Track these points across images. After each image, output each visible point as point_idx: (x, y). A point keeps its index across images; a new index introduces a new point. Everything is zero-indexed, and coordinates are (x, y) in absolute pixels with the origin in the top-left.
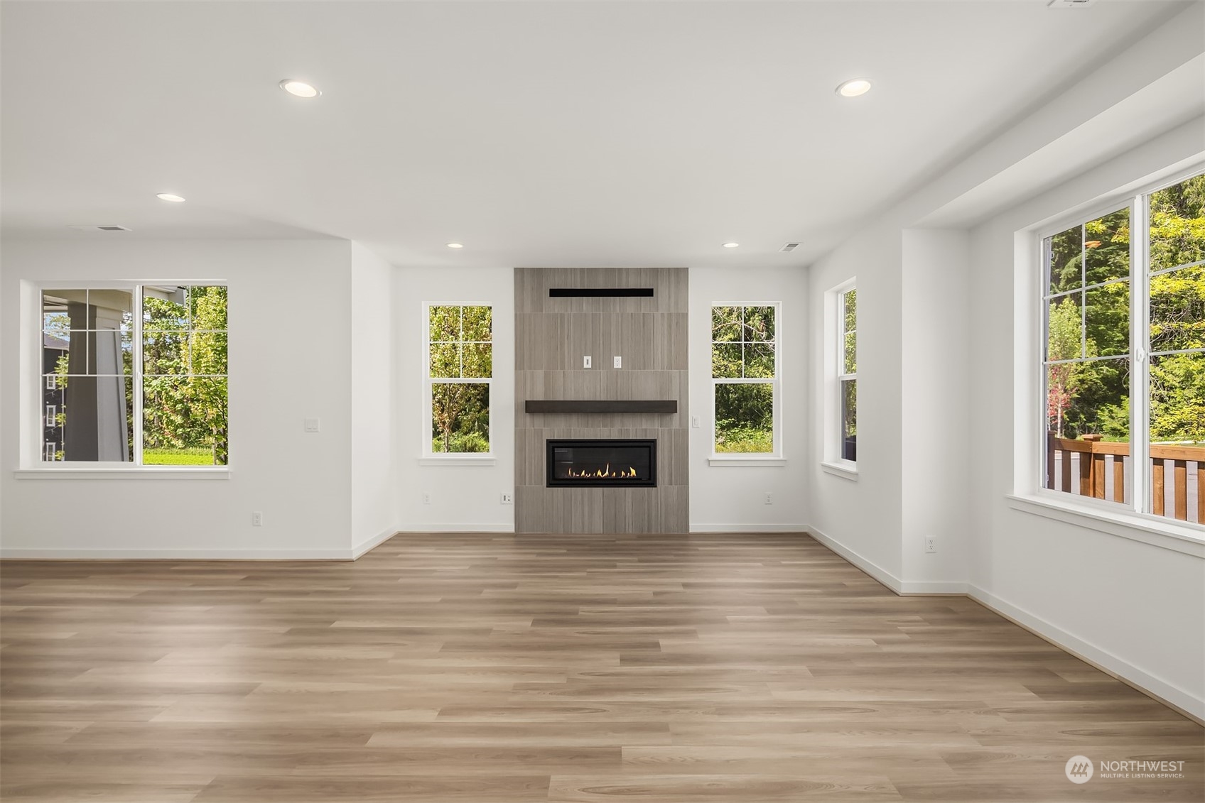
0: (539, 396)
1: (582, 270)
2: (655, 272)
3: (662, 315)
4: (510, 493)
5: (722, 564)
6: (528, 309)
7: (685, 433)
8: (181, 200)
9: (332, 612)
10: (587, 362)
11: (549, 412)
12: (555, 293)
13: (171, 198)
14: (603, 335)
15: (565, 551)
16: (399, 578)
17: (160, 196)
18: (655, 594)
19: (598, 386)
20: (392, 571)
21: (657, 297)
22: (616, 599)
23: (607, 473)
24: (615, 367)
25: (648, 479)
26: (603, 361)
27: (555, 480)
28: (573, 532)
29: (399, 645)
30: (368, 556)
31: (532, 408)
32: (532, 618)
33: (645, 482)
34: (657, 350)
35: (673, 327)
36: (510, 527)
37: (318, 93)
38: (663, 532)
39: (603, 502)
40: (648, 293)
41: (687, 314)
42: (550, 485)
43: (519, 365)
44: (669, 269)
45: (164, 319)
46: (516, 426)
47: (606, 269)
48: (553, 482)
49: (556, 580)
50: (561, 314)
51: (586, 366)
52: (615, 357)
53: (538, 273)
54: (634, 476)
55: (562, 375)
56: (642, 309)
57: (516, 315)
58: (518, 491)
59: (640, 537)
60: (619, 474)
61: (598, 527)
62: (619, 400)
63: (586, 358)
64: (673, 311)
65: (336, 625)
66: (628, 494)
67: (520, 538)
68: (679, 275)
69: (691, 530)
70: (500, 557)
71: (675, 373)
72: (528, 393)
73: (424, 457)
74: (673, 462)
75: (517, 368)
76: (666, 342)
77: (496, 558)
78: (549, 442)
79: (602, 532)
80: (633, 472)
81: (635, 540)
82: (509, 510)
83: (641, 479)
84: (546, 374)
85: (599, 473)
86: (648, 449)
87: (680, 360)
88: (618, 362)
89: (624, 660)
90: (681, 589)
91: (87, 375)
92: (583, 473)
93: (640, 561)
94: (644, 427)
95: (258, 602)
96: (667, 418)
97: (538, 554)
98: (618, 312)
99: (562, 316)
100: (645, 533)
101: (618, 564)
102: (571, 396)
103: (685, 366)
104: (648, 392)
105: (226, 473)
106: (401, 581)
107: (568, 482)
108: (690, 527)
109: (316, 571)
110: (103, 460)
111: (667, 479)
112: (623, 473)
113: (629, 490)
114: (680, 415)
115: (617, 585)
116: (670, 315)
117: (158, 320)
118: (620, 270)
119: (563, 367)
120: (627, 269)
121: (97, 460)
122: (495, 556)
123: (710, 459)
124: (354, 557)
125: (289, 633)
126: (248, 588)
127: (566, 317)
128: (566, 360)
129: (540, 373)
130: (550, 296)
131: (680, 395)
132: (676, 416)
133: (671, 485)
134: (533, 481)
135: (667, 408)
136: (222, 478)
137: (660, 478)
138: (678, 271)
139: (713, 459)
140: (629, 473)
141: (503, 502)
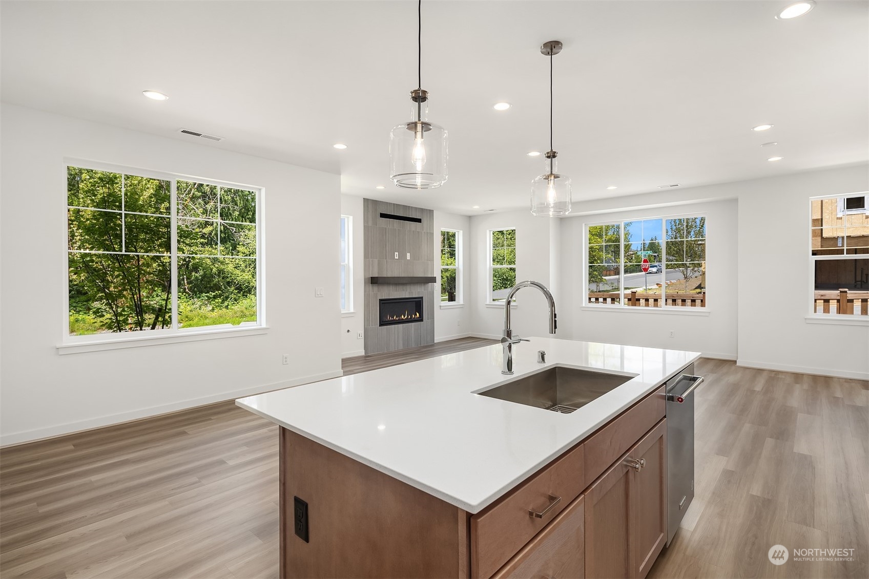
0: (377, 274)
1: (394, 204)
2: (422, 210)
3: (425, 232)
4: (362, 332)
6: (370, 224)
7: (433, 293)
10: (396, 255)
12: (383, 216)
14: (403, 242)
19: (401, 269)
21: (423, 223)
23: (406, 316)
24: (407, 258)
26: (403, 255)
31: (374, 281)
33: (418, 320)
34: (423, 251)
35: (428, 240)
36: (362, 352)
38: (425, 344)
39: (403, 332)
40: (419, 221)
41: (433, 232)
42: (381, 325)
43: (366, 256)
44: (427, 209)
46: (365, 292)
47: (404, 206)
48: (382, 323)
51: (396, 258)
52: (407, 254)
53: (375, 204)
54: (418, 316)
55: (386, 263)
56: (417, 228)
57: (365, 227)
58: (365, 331)
60: (411, 316)
61: (401, 347)
62: (409, 276)
63: (396, 253)
64: (428, 230)
66: (413, 326)
68: (431, 212)
69: (435, 342)
71: (429, 263)
72: (370, 272)
74: (429, 308)
75: (366, 258)
76: (426, 247)
78: (380, 301)
82: (362, 342)
84: (379, 262)
85: (403, 317)
86: (420, 303)
87: (431, 256)
88: (408, 256)
92: (395, 317)
94: (418, 291)
96: (426, 286)
98: (408, 229)
99: (385, 228)
100: (419, 345)
102: (389, 275)
103: (433, 259)
104: (420, 274)
107: (388, 323)
108: (435, 340)
111: (427, 317)
113: (413, 324)
116: (427, 233)
118: (409, 207)
119: (386, 259)
120: (411, 207)
127: (387, 230)
128: (387, 254)
129: (376, 261)
130: (380, 217)
131: (431, 274)
132: (429, 285)
133: (428, 320)
134: (373, 324)
137: (424, 316)
138: (430, 210)
139: (442, 305)
140: (416, 315)
141: (359, 337)
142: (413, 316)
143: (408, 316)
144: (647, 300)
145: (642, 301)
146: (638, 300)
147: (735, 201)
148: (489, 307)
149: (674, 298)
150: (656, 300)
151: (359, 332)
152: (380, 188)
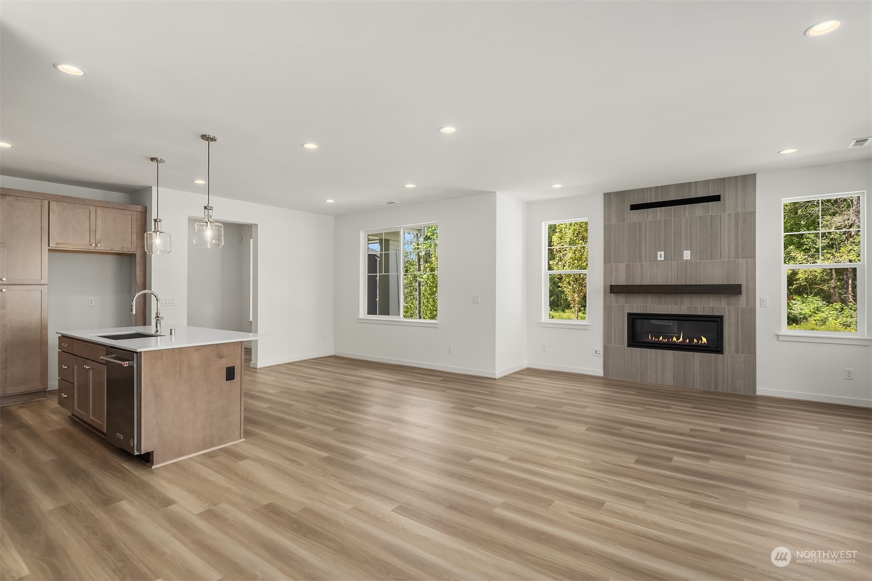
0: (622, 281)
1: (657, 188)
2: (723, 181)
3: (729, 215)
4: (600, 349)
5: (777, 422)
6: (613, 221)
7: (753, 311)
8: (414, 186)
9: (476, 402)
10: (661, 255)
11: (628, 293)
12: (634, 207)
13: (410, 186)
14: (674, 235)
15: (635, 393)
16: (517, 392)
17: (406, 186)
18: (691, 430)
19: (670, 274)
20: (515, 387)
21: (724, 201)
22: (656, 427)
23: (681, 339)
24: (685, 258)
25: (716, 347)
26: (674, 255)
27: (635, 340)
28: (648, 381)
29: (503, 424)
30: (506, 378)
31: (615, 290)
32: (587, 426)
33: (713, 349)
34: (724, 244)
35: (740, 225)
36: (598, 372)
37: (456, 130)
38: (730, 392)
39: (674, 362)
40: (717, 198)
41: (755, 212)
42: (629, 345)
43: (607, 260)
44: (736, 177)
45: (429, 241)
46: (605, 303)
47: (677, 185)
48: (632, 344)
49: (617, 409)
50: (639, 222)
51: (659, 259)
52: (685, 252)
53: (621, 195)
54: (705, 343)
55: (640, 266)
56: (710, 211)
57: (605, 226)
58: (606, 348)
59: (704, 392)
60: (692, 340)
62: (688, 284)
63: (659, 253)
64: (740, 210)
65: (476, 408)
66: (697, 358)
67: (606, 381)
68: (747, 181)
69: (758, 393)
70: (585, 390)
71: (742, 261)
72: (613, 279)
73: (543, 321)
74: (740, 334)
75: (605, 262)
76: (732, 237)
77: (582, 390)
78: (629, 315)
79: (672, 384)
80: (704, 340)
81: (700, 394)
82: (600, 360)
83: (709, 347)
84: (628, 267)
85: (675, 339)
86: (716, 323)
87: (748, 250)
88: (687, 255)
89: (637, 462)
90: (718, 431)
91: (383, 274)
92: (661, 338)
93: (693, 408)
94: (711, 305)
95: (444, 391)
96: (733, 299)
97: (613, 392)
98: (688, 216)
99: (640, 223)
100: (713, 390)
101: (673, 407)
102: (647, 281)
103: (753, 255)
104: (716, 277)
105: (436, 324)
106: (518, 393)
107: (647, 345)
108: (757, 390)
109: (475, 382)
110: (392, 315)
111: (733, 348)
112: (695, 340)
113: (697, 355)
114: (747, 296)
115: (663, 419)
116: (737, 214)
117: (426, 242)
118: (689, 184)
119: (640, 261)
120: (696, 183)
121: (389, 315)
122: (581, 389)
123: (779, 334)
124: (497, 377)
125: (453, 408)
126: (442, 385)
127: (643, 225)
128: (643, 255)
129: (623, 266)
130: (631, 210)
131: (747, 280)
132: (743, 298)
133: (738, 353)
134: (617, 342)
135: (733, 290)
136: (434, 326)
137: (727, 347)
138: (745, 177)
141: (595, 355)
151: (597, 349)
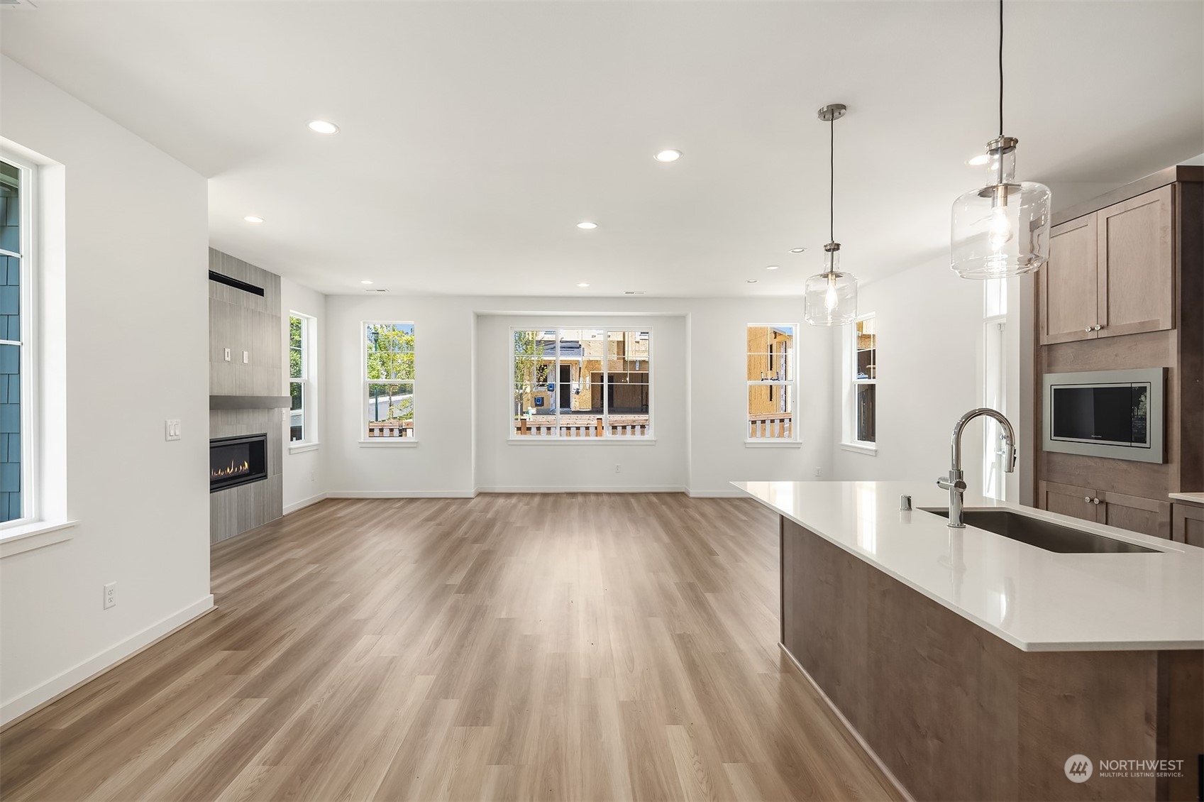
1: (224, 255)
2: (265, 274)
3: (269, 315)
10: (228, 354)
19: (234, 381)
21: (266, 298)
23: (232, 470)
24: (245, 361)
40: (260, 292)
44: (272, 274)
47: (239, 262)
51: (227, 359)
52: (244, 353)
63: (226, 350)
74: (275, 453)
85: (228, 472)
88: (246, 357)
94: (260, 422)
96: (271, 413)
98: (245, 306)
102: (217, 391)
111: (272, 469)
114: (278, 410)
116: (272, 315)
123: (290, 448)
132: (276, 412)
133: (274, 475)
137: (269, 469)
138: (275, 275)
139: (292, 447)
140: (244, 465)
142: (241, 468)
143: (234, 469)
144: (539, 429)
145: (534, 430)
146: (529, 429)
147: (683, 318)
148: (364, 446)
149: (569, 426)
150: (549, 429)
152: (253, 220)
